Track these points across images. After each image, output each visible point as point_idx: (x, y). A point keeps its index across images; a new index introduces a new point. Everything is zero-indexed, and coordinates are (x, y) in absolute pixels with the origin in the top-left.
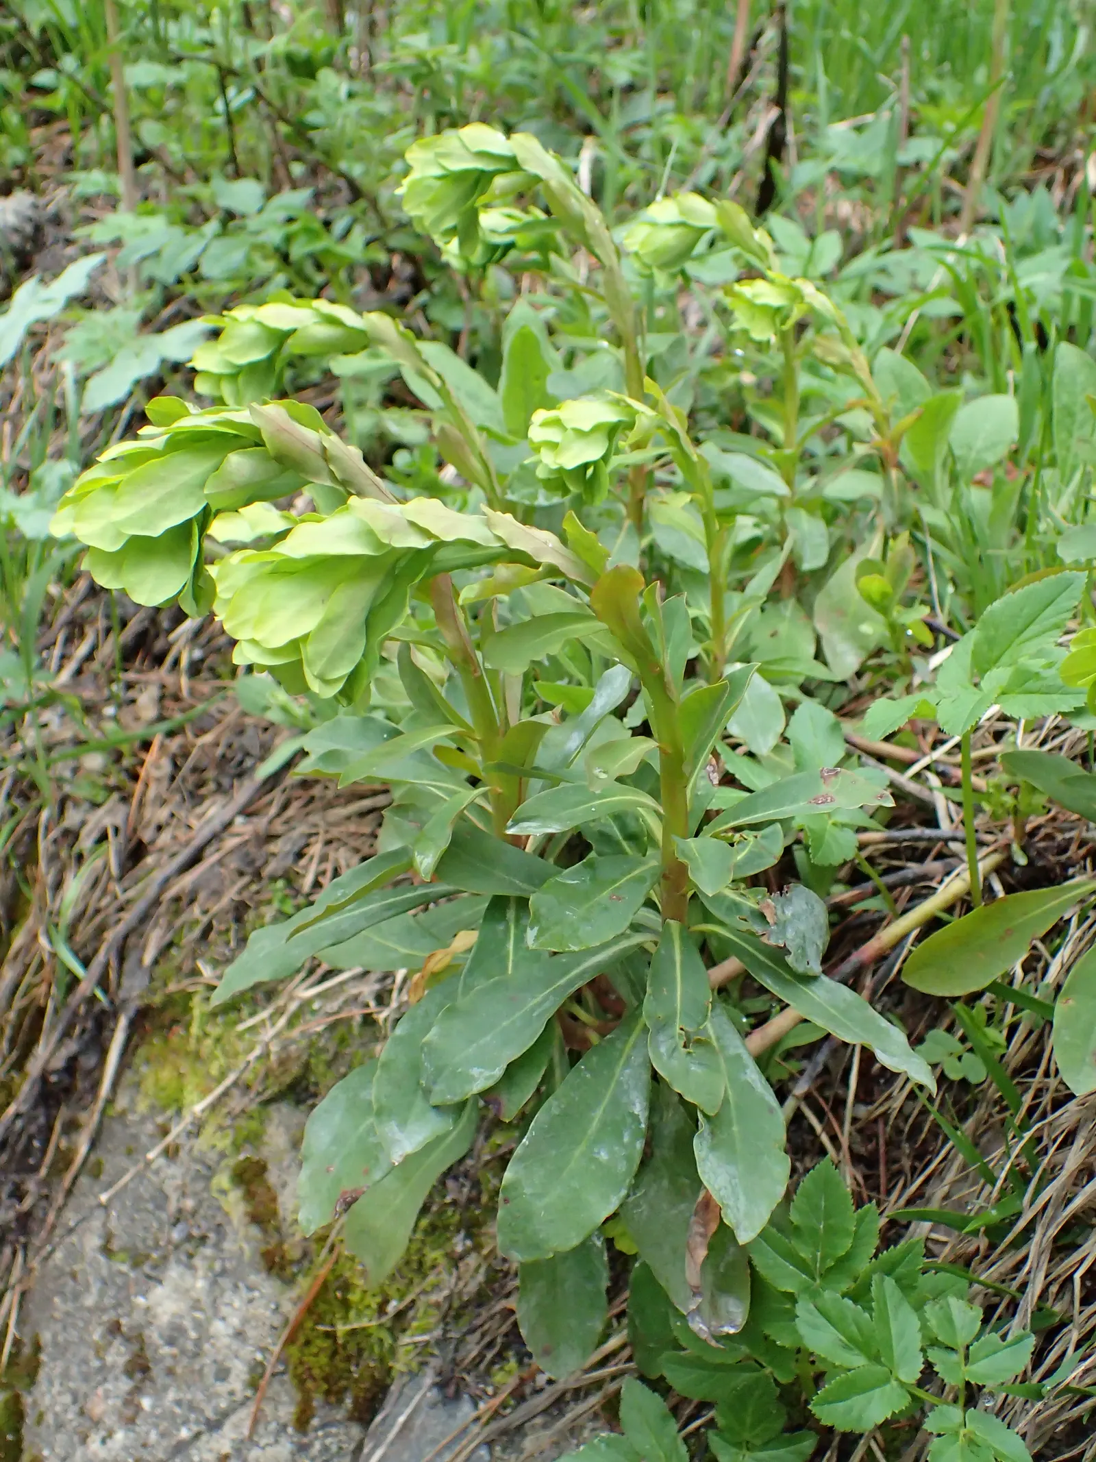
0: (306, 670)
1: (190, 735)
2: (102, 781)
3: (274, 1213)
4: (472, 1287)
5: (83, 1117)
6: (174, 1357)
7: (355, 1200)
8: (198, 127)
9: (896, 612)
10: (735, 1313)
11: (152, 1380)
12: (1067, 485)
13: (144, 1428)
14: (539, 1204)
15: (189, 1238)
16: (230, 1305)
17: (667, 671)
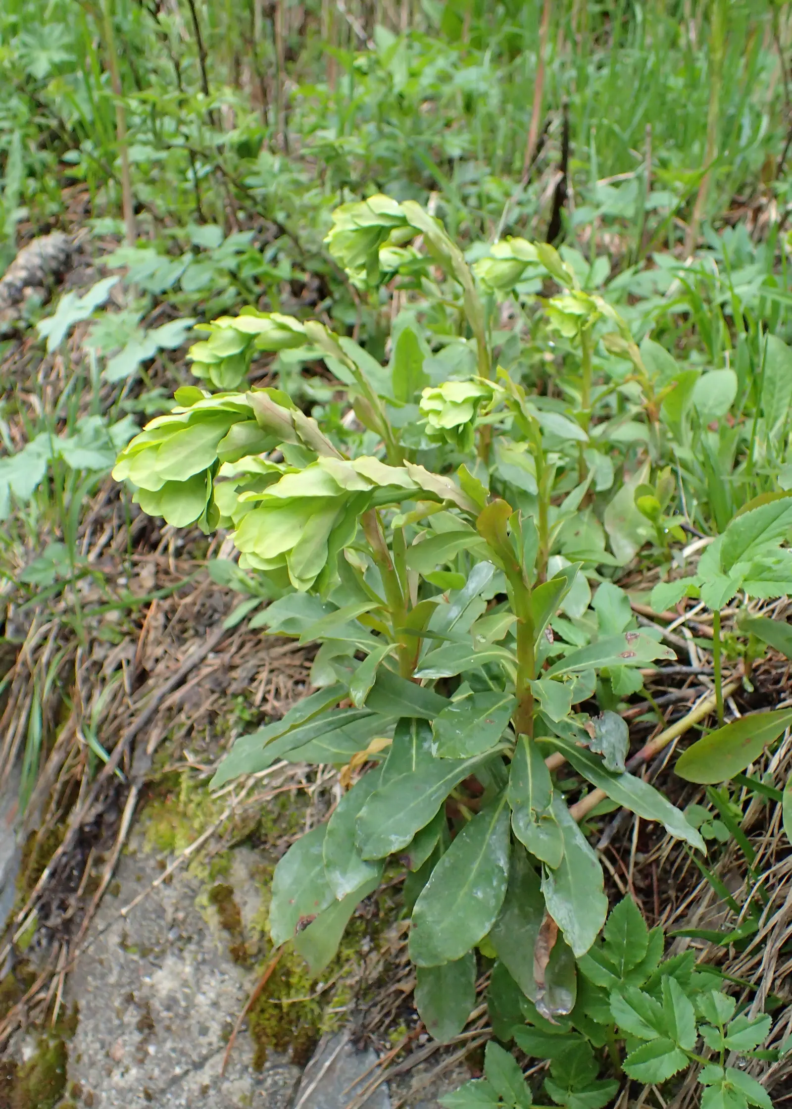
0: (290, 573)
1: (176, 598)
2: (118, 629)
3: (238, 922)
4: (375, 975)
5: (107, 855)
6: (170, 1019)
7: (309, 923)
8: (175, 189)
9: (662, 519)
10: (566, 1001)
11: (155, 1034)
12: (771, 429)
13: (150, 1067)
14: (438, 928)
15: (180, 938)
16: (208, 984)
17: (524, 568)
